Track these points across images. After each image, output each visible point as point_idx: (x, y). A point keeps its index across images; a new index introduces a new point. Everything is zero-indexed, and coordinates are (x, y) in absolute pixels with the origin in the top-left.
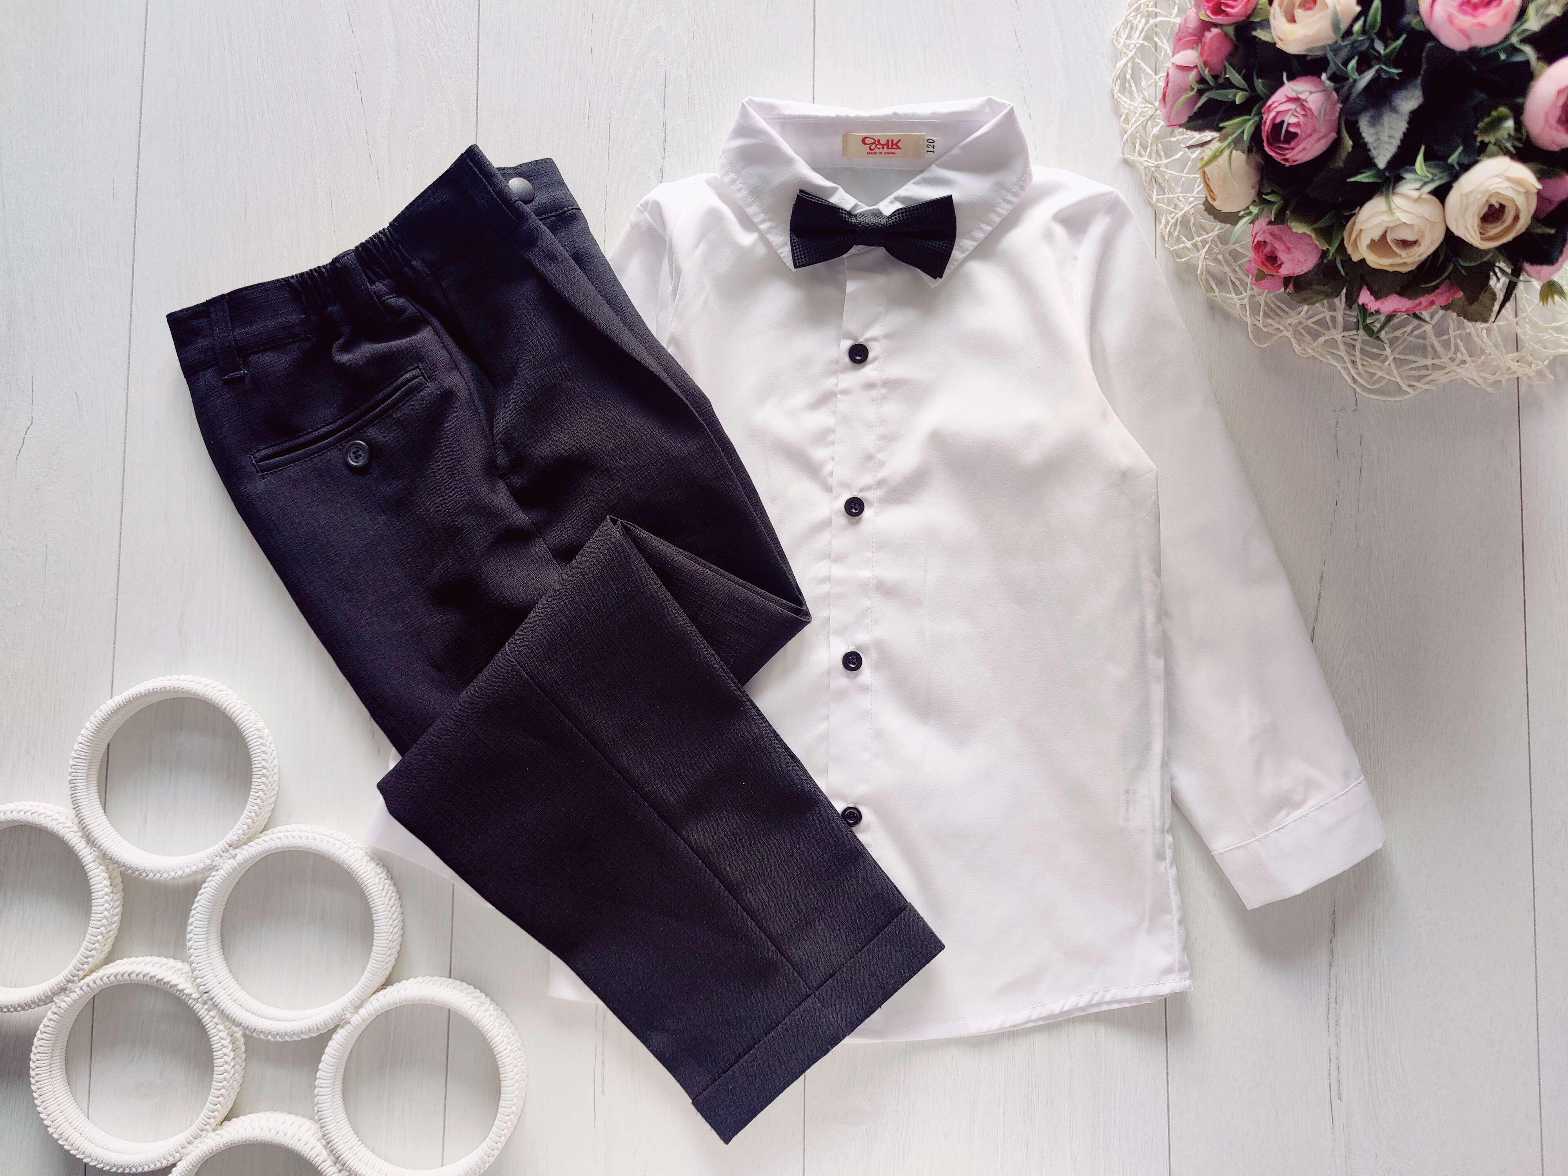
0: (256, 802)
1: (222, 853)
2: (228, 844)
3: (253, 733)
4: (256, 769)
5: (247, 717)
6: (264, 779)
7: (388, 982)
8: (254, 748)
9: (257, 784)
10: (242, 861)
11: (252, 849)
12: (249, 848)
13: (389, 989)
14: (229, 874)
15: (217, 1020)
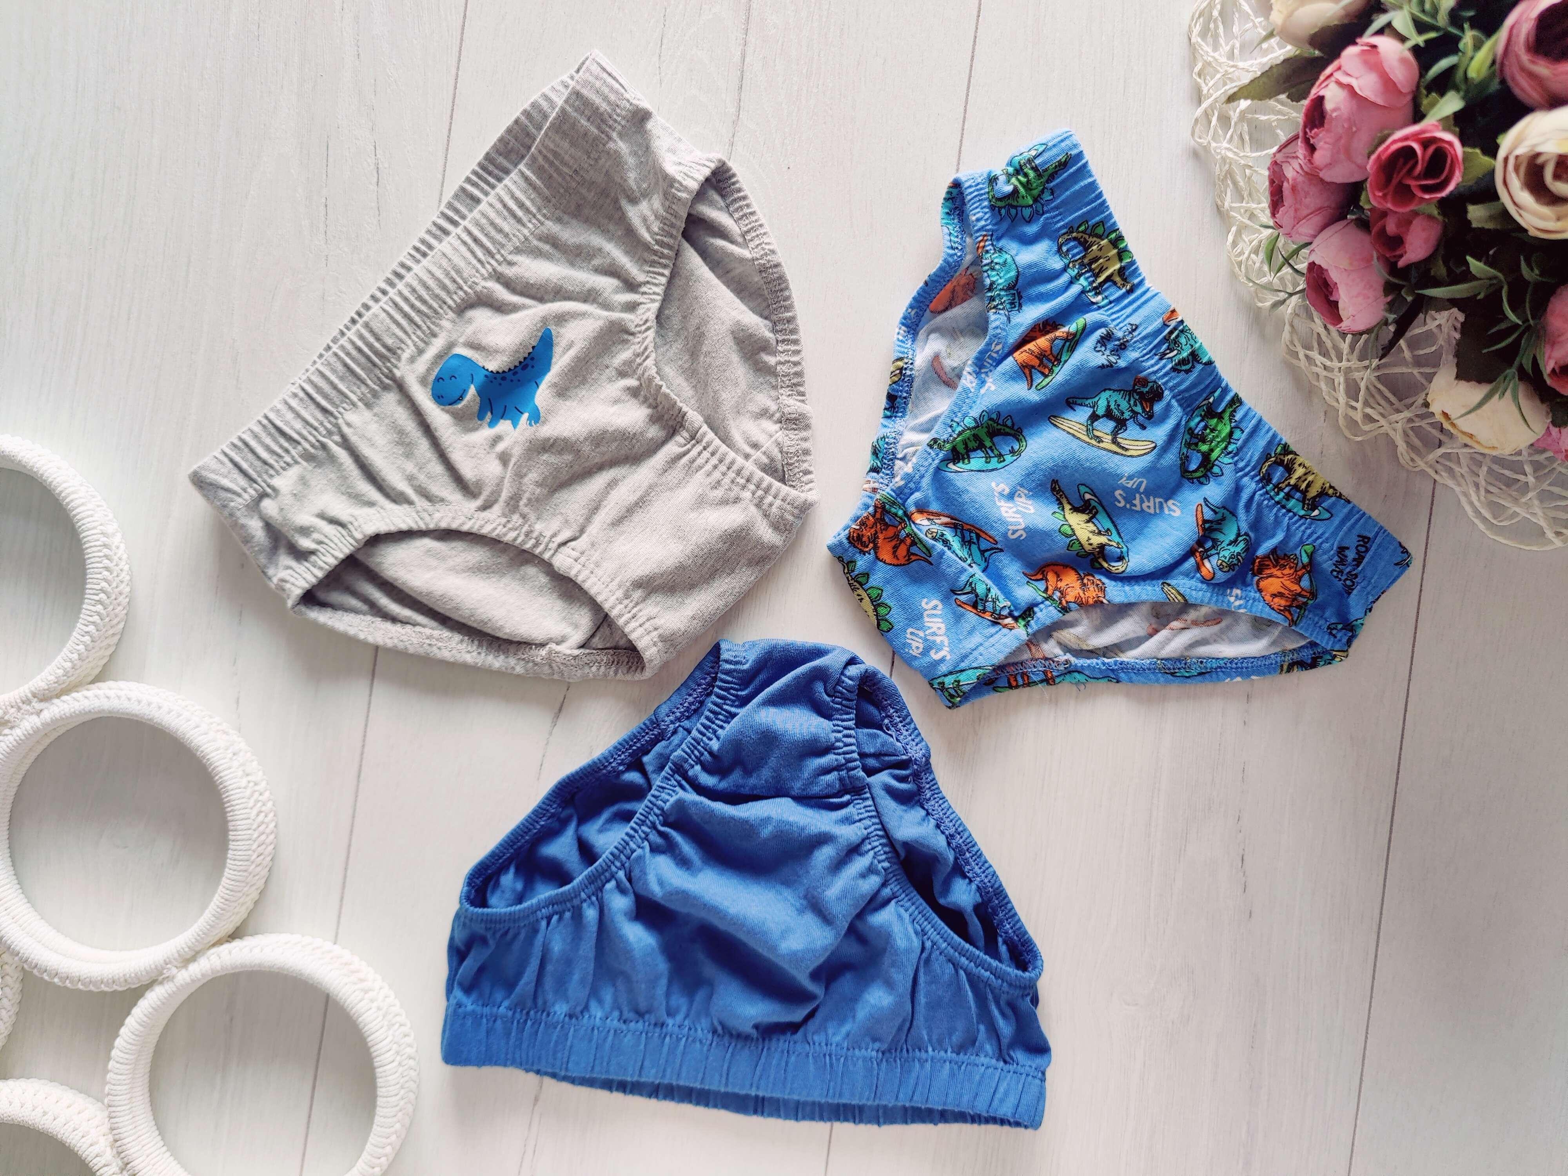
0: (83, 639)
1: (21, 704)
2: (31, 692)
3: (95, 537)
4: (90, 591)
5: (90, 513)
6: (99, 608)
7: (235, 935)
8: (92, 560)
10: (50, 721)
11: (66, 706)
12: (61, 704)
13: (237, 943)
14: (28, 737)
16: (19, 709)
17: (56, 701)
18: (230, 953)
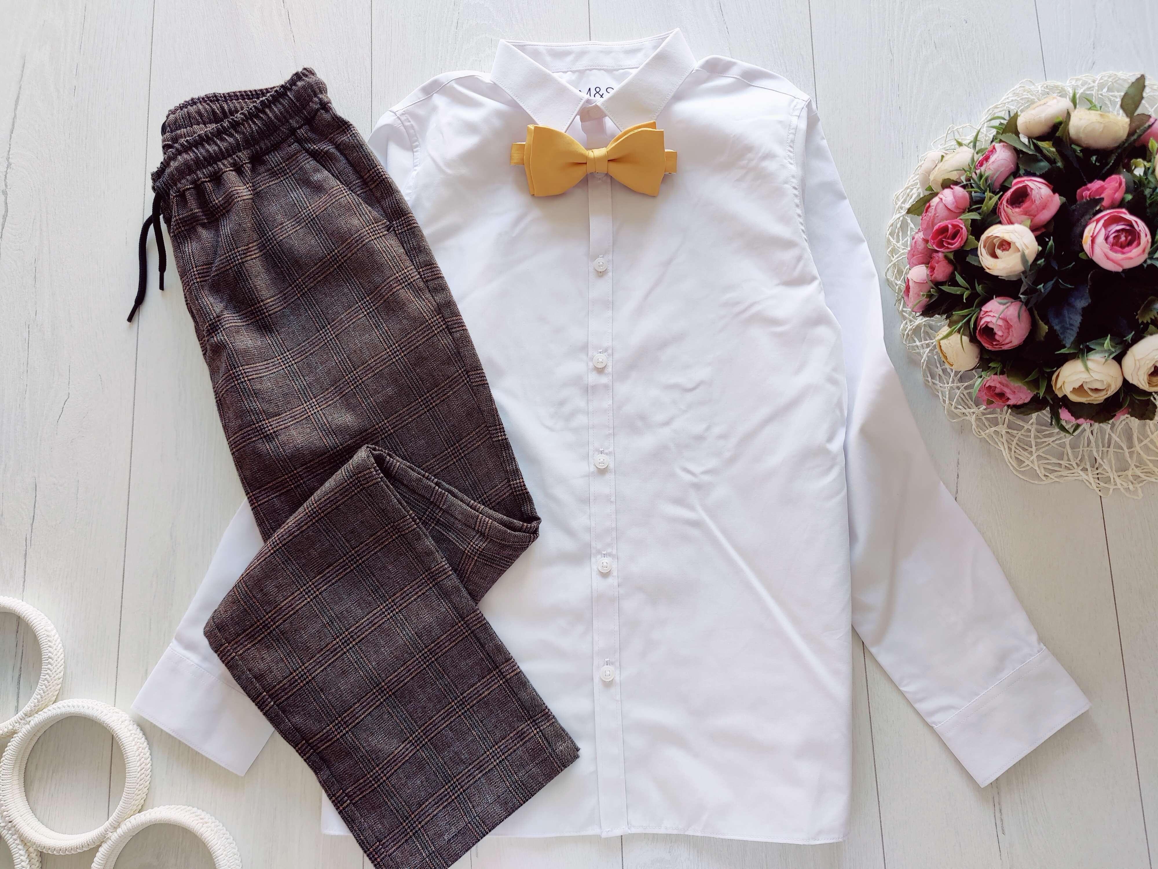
0: (44, 682)
1: (20, 721)
2: (24, 714)
3: (43, 633)
4: (44, 659)
5: (39, 622)
6: (50, 666)
8: (43, 644)
9: (44, 669)
10: (34, 725)
11: (41, 716)
12: (38, 716)
14: (25, 735)
15: (18, 842)
16: (20, 723)
17: (36, 715)
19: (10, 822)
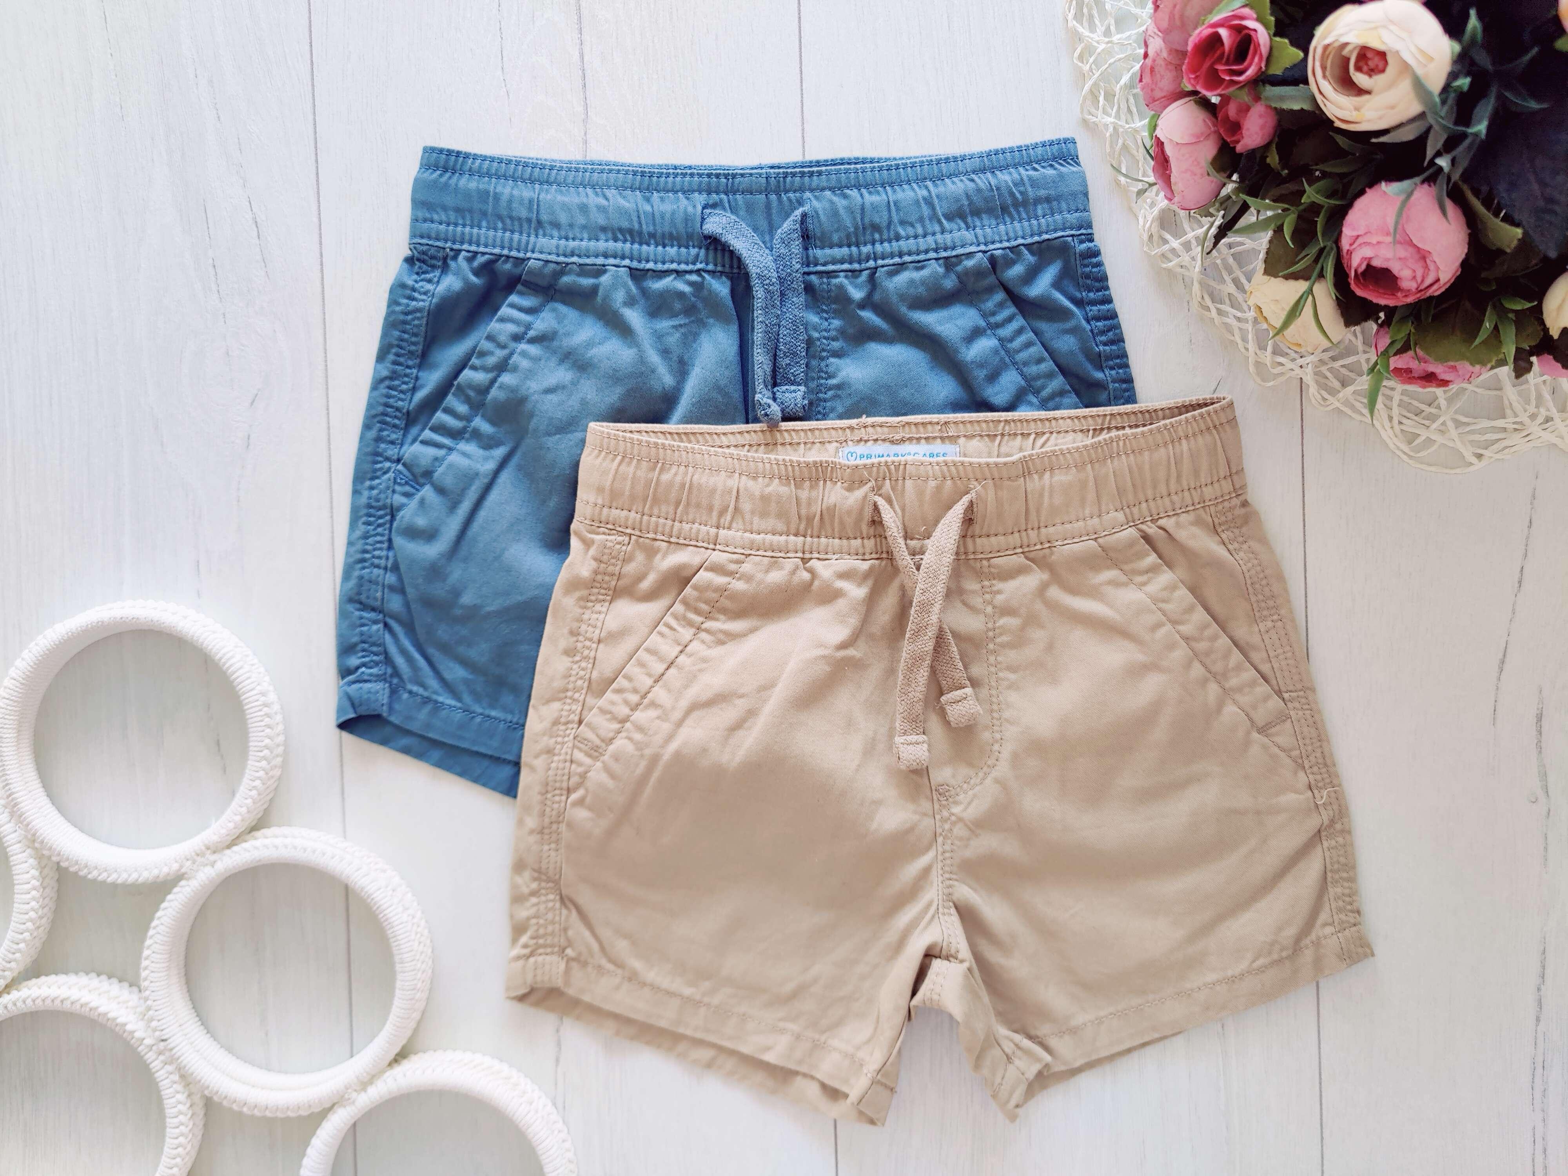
2: (204, 845)
7: (402, 1056)
10: (223, 870)
11: (236, 857)
12: (231, 855)
14: (203, 887)
15: (176, 1077)
17: (228, 852)
18: (405, 1075)
19: (163, 1040)
